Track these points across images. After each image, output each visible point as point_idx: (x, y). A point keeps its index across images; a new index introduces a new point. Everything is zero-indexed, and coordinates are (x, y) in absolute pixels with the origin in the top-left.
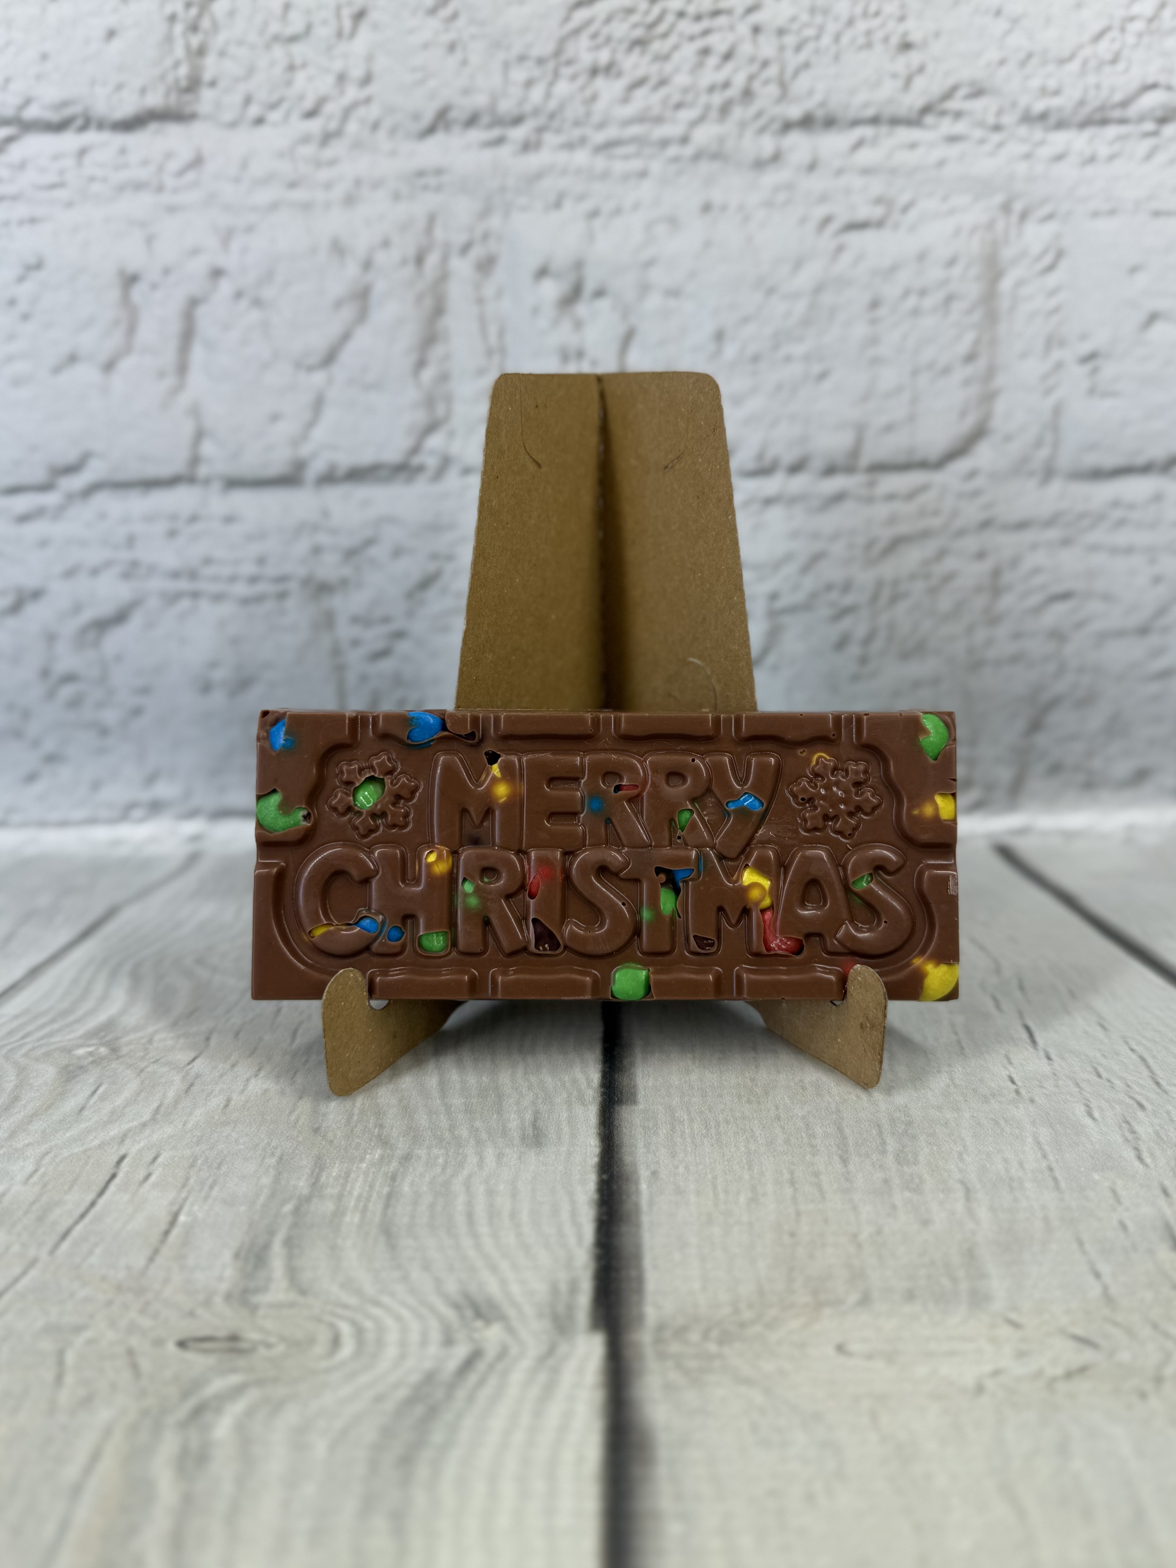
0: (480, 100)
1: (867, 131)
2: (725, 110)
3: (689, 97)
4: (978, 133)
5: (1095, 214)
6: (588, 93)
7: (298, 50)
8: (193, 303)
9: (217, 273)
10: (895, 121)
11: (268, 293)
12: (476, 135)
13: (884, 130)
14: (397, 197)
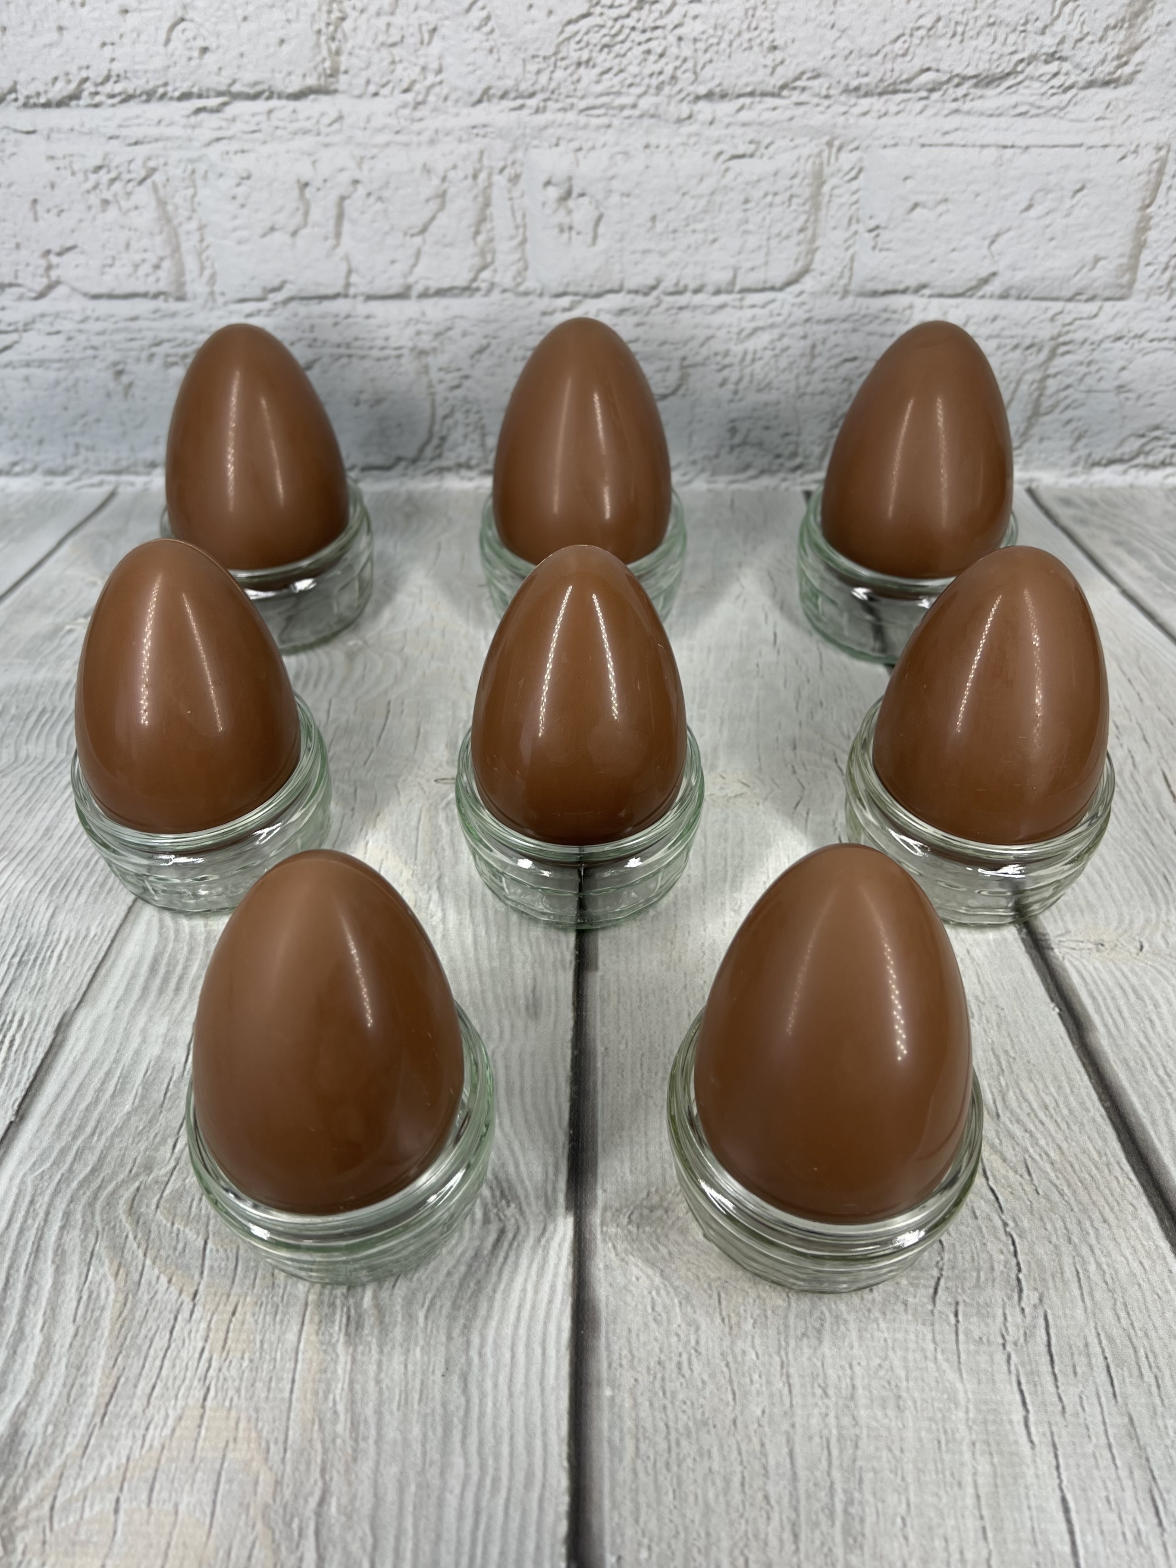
0: (509, 83)
1: (747, 100)
2: (659, 88)
3: (638, 80)
4: (816, 100)
5: (885, 147)
6: (575, 77)
7: (396, 51)
8: (343, 199)
9: (356, 182)
10: (764, 94)
11: (386, 194)
12: (507, 104)
13: (757, 99)
14: (460, 141)
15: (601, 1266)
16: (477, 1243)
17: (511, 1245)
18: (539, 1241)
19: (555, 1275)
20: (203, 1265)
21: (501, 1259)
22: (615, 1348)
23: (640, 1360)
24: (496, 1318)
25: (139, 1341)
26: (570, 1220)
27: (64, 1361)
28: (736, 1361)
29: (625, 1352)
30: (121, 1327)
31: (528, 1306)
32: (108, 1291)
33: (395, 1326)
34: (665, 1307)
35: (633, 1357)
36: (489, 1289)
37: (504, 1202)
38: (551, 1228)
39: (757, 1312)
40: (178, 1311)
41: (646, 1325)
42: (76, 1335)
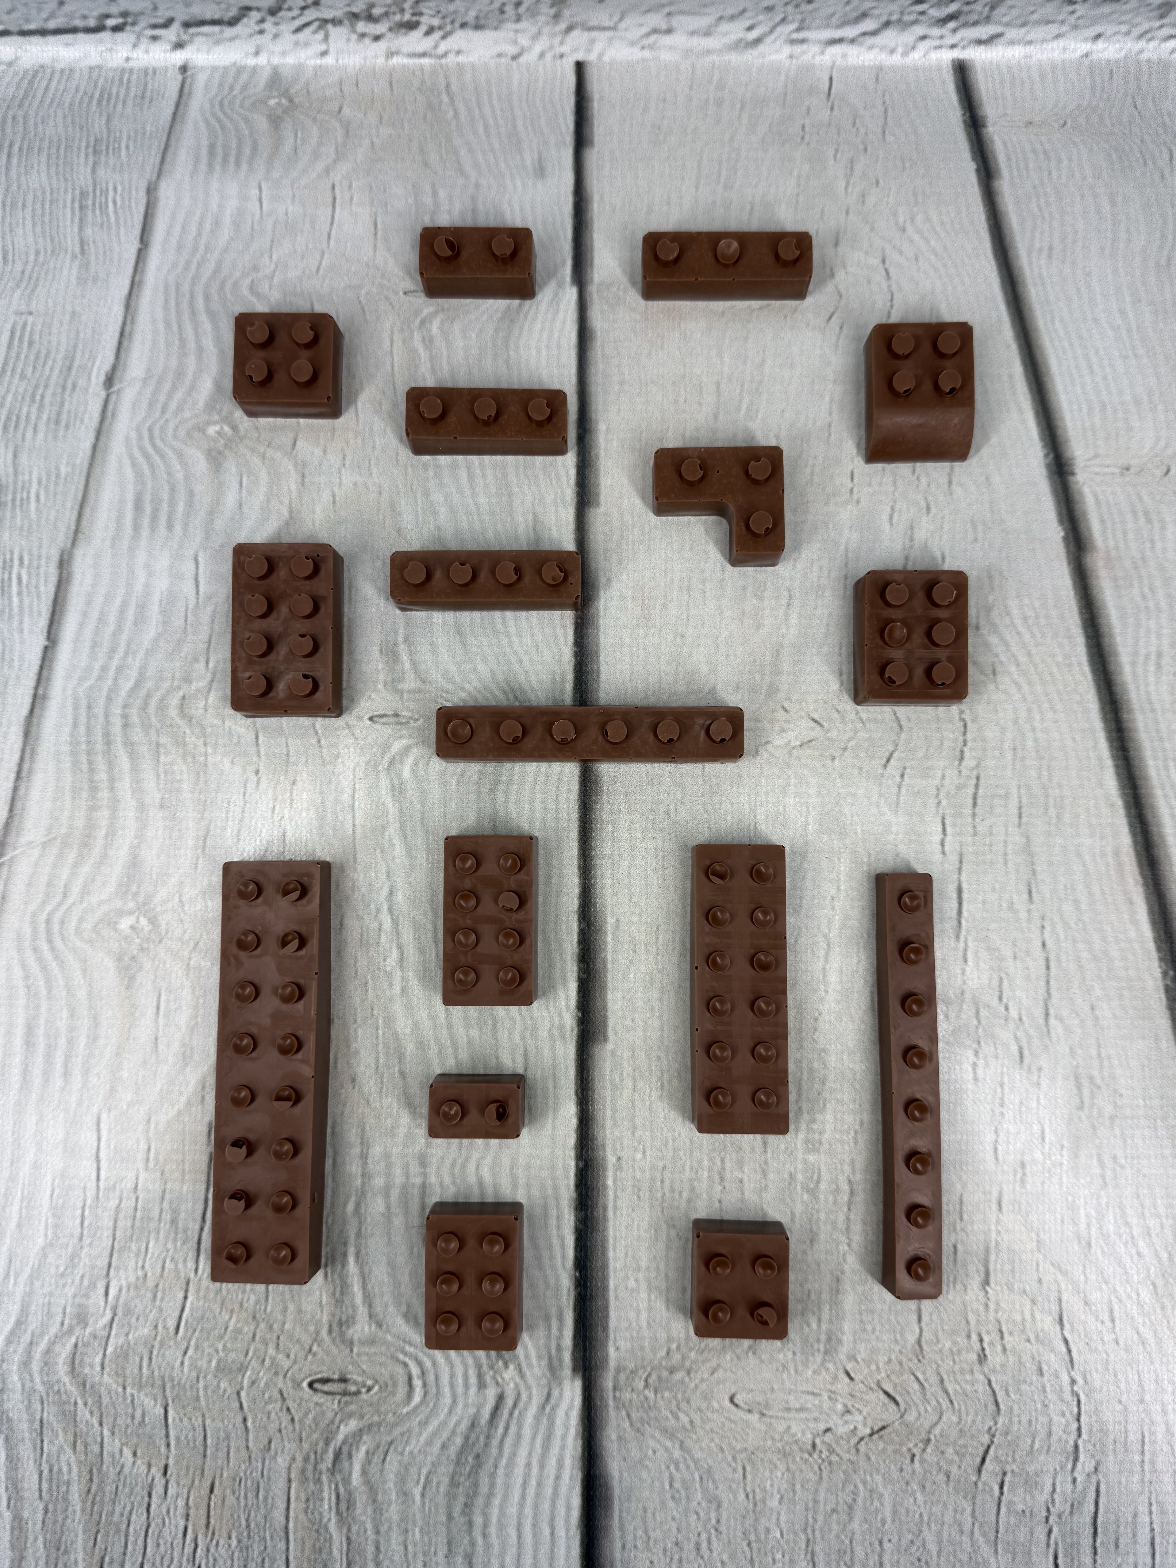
15: (614, 1437)
16: (472, 1411)
17: (511, 1414)
18: (543, 1408)
19: (563, 1448)
20: (167, 1436)
21: (501, 1430)
22: (630, 1528)
23: (656, 1541)
24: (499, 1496)
25: (116, 1518)
26: (578, 1384)
27: (41, 1539)
28: (758, 1540)
29: (640, 1533)
30: (93, 1503)
31: (533, 1482)
32: (69, 1464)
33: (389, 1504)
34: (684, 1482)
35: (649, 1538)
36: (491, 1461)
37: (501, 1363)
38: (556, 1393)
39: (785, 1486)
40: (151, 1486)
41: (663, 1503)
42: (46, 1511)
